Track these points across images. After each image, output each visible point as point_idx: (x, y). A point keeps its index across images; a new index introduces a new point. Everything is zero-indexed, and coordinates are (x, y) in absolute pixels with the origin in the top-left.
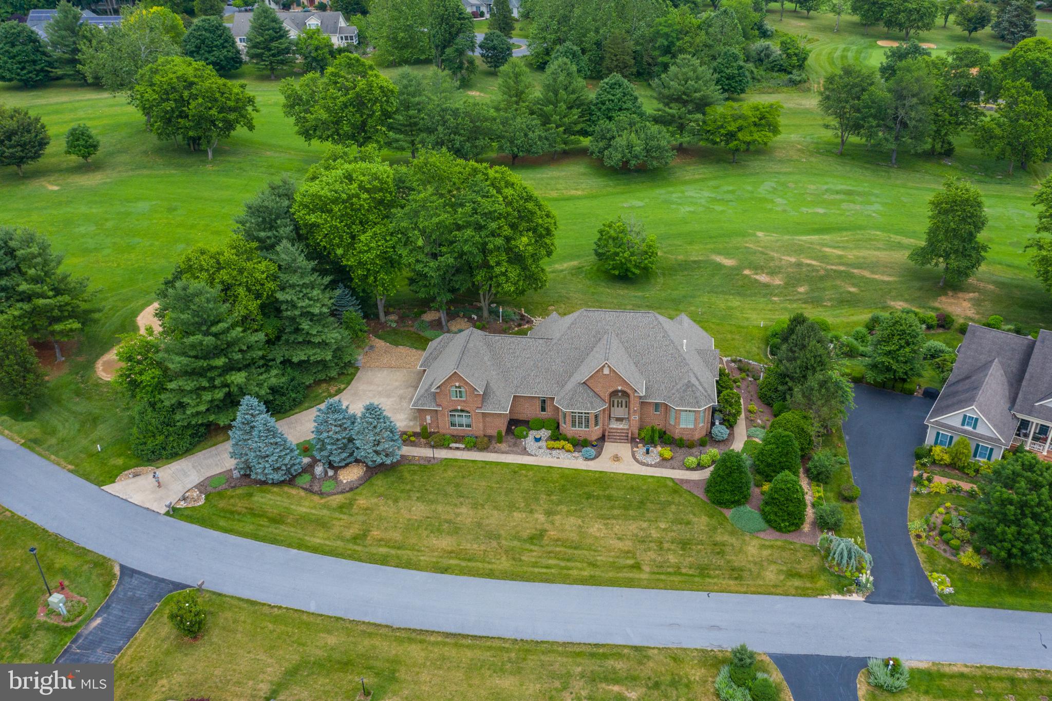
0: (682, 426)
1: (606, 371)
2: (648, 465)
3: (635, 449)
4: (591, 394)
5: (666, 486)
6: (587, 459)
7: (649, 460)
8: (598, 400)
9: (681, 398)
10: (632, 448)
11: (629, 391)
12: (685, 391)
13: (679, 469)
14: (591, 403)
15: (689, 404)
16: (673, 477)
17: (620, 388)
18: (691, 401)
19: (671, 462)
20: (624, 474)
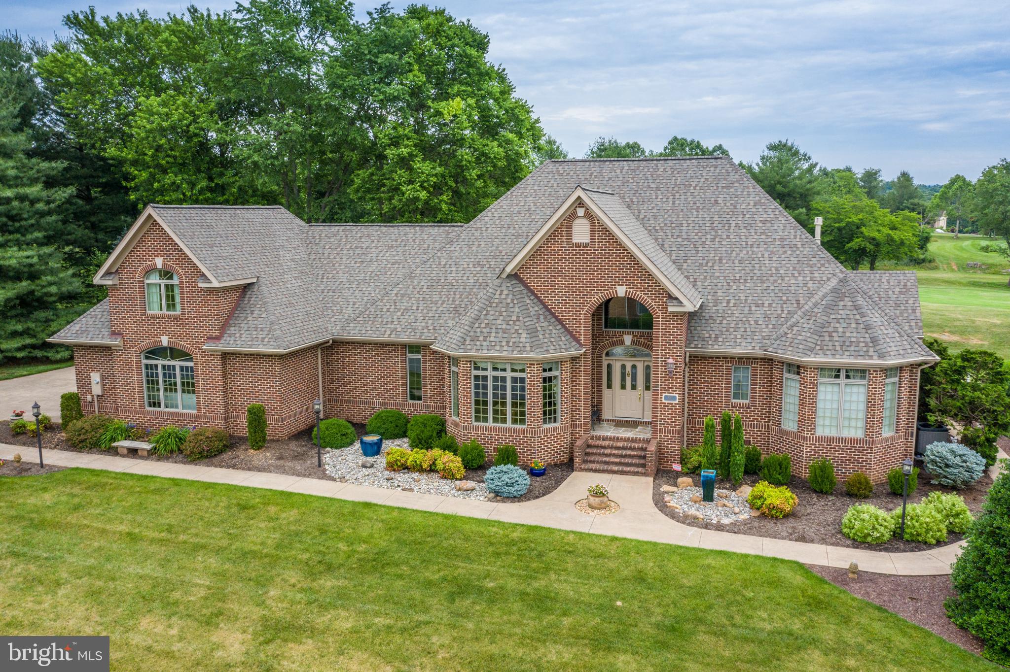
0: (824, 429)
1: (581, 233)
2: (707, 526)
3: (665, 488)
4: (535, 309)
5: (776, 583)
6: (498, 495)
7: (711, 512)
8: (556, 330)
9: (821, 330)
10: (656, 487)
11: (649, 301)
12: (830, 308)
13: (823, 541)
14: (533, 332)
15: (845, 346)
16: (802, 560)
17: (621, 291)
18: (853, 336)
19: (791, 523)
20: (614, 539)
